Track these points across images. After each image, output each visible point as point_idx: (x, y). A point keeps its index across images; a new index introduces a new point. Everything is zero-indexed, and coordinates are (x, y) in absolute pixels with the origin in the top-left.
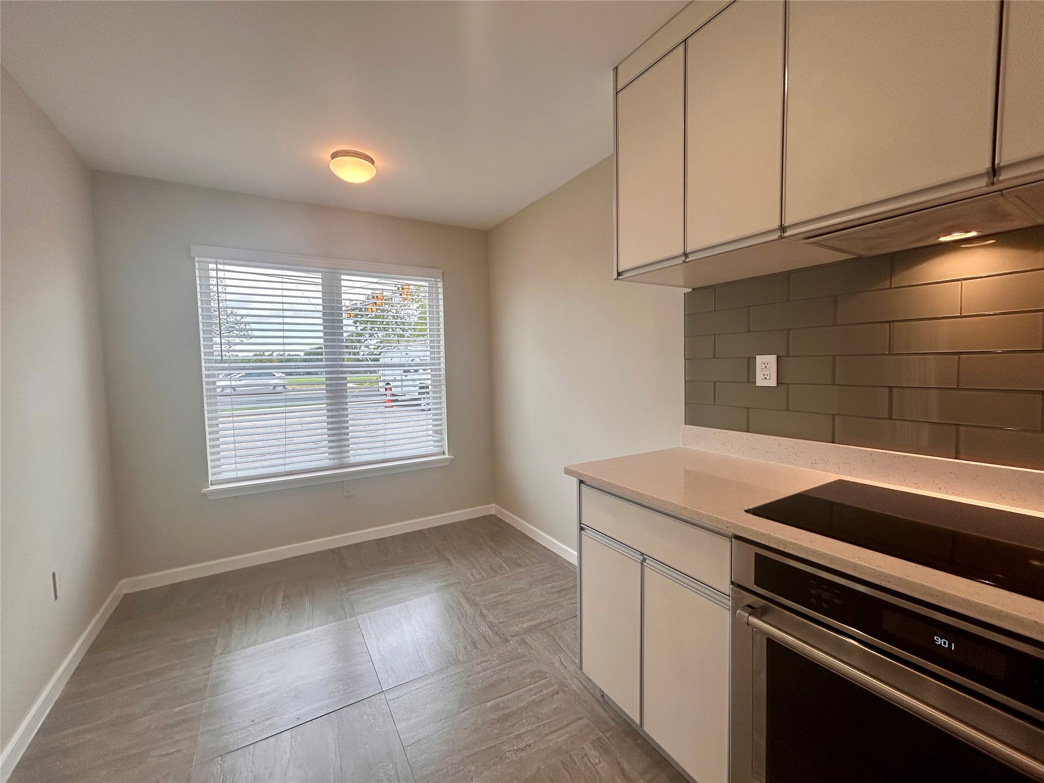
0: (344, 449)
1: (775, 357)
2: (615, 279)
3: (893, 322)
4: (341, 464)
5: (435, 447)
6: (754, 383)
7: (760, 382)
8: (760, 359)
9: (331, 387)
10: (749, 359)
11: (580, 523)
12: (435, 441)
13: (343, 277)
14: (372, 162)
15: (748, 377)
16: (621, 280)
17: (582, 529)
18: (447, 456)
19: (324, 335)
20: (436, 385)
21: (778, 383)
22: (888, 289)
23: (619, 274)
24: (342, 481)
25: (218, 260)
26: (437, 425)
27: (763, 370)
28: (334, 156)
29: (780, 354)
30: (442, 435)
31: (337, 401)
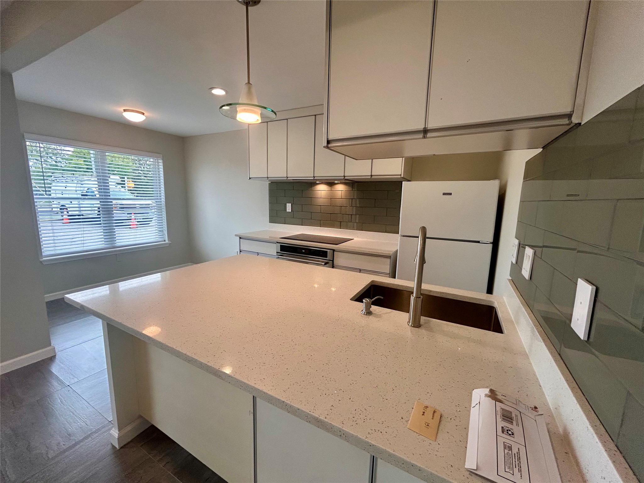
0: (113, 239)
3: (312, 198)
4: (113, 247)
5: (160, 238)
7: (288, 211)
8: (288, 205)
9: (104, 209)
10: (285, 204)
12: (160, 235)
13: (107, 154)
14: (143, 114)
15: (285, 209)
16: (250, 180)
17: (241, 251)
18: (167, 242)
19: (98, 183)
20: (159, 209)
21: (291, 211)
22: (311, 190)
23: (250, 178)
24: (116, 254)
25: (40, 142)
26: (160, 228)
28: (125, 111)
29: (292, 203)
30: (163, 232)
31: (109, 216)
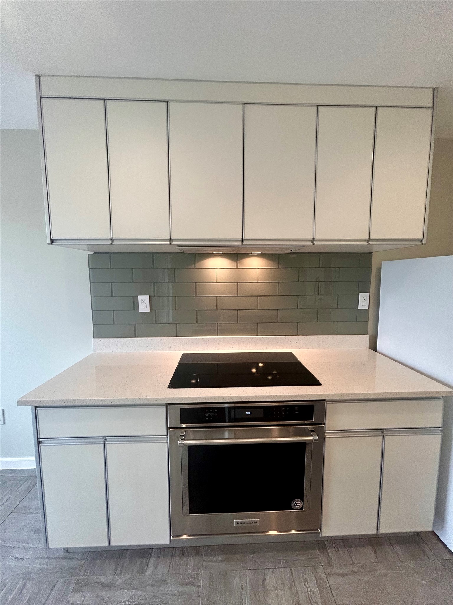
1: (148, 296)
2: (48, 244)
3: (196, 282)
6: (137, 310)
7: (141, 310)
8: (140, 298)
10: (134, 297)
11: (38, 439)
15: (134, 307)
16: (52, 244)
17: (39, 443)
21: (150, 310)
22: (194, 268)
23: (52, 241)
27: (142, 303)
29: (150, 295)
